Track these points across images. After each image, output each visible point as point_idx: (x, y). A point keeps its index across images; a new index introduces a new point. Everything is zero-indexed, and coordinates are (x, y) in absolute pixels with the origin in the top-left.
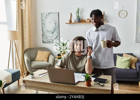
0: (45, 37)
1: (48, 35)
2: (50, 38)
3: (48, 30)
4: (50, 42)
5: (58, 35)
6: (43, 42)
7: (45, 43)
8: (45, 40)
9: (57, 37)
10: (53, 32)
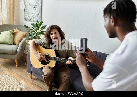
0: (26, 13)
1: (29, 10)
2: (31, 15)
3: (30, 3)
4: (31, 19)
5: (40, 12)
6: (25, 19)
7: (26, 20)
8: (26, 17)
9: (38, 14)
10: (35, 7)
